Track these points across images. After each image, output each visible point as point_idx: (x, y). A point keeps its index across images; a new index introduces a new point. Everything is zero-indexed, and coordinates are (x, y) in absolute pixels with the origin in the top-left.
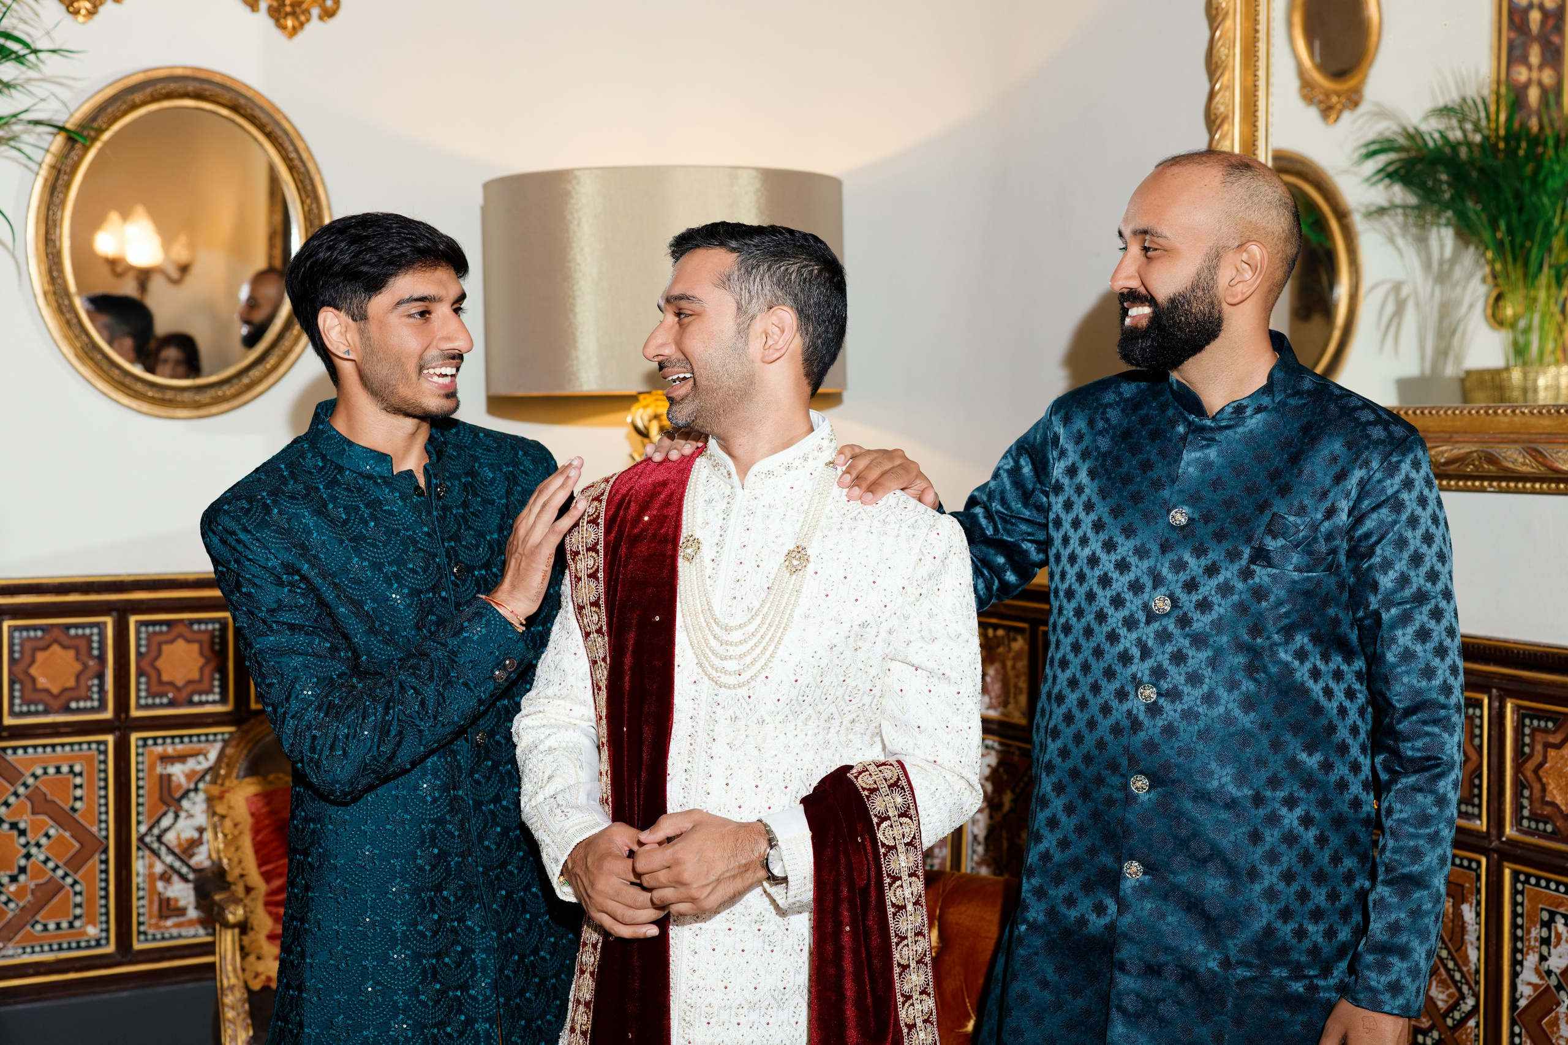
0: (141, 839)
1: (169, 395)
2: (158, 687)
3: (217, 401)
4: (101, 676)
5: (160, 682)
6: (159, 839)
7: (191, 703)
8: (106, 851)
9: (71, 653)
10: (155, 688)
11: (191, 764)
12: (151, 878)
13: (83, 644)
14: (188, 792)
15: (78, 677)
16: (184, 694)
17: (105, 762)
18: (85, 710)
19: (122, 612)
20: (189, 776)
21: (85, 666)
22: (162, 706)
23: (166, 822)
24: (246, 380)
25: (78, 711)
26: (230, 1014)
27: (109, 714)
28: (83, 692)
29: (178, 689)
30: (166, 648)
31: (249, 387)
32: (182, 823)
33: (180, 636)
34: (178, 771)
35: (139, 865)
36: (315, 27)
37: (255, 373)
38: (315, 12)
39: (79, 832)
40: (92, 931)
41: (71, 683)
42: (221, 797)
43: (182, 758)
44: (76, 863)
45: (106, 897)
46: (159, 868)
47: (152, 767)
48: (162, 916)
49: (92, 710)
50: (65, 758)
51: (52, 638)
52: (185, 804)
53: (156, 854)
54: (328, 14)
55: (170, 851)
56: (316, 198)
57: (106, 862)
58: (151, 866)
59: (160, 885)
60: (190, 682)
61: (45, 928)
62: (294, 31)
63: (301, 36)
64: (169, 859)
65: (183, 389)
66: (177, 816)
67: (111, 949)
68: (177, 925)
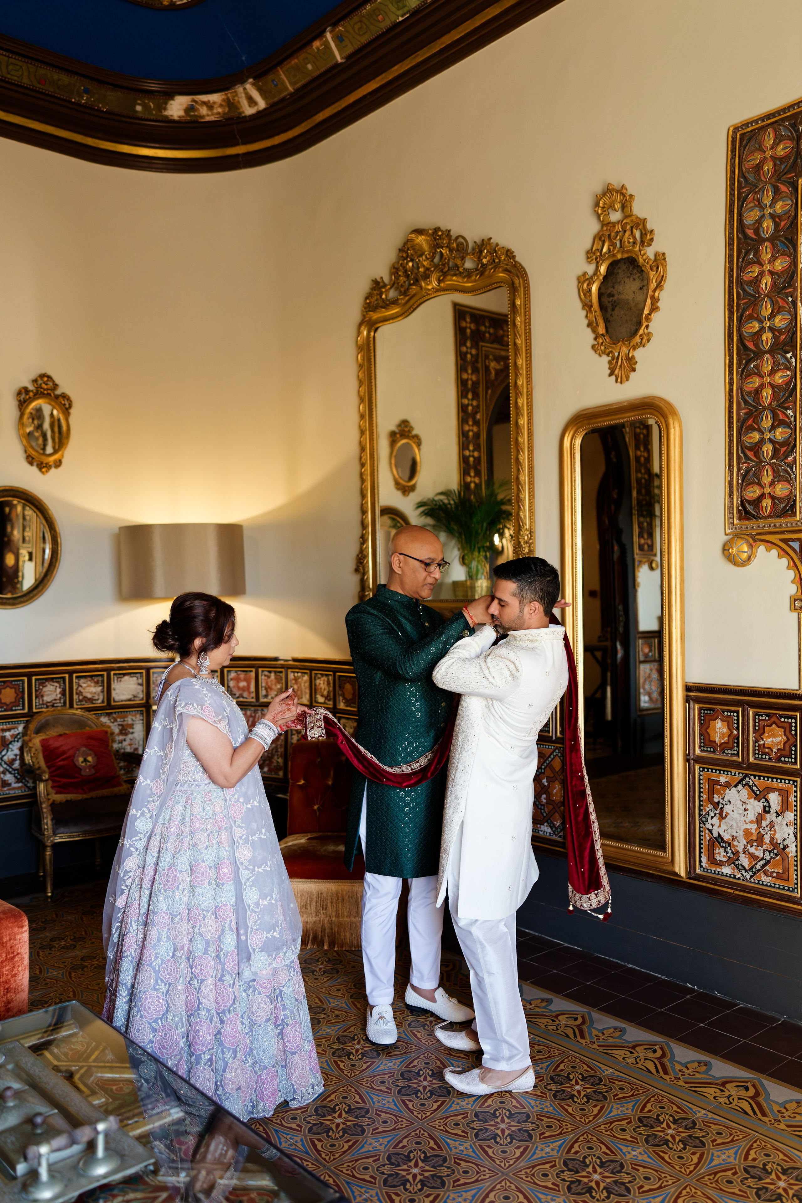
1: (5, 601)
7: (12, 710)
11: (12, 732)
14: (11, 742)
16: (10, 707)
20: (12, 736)
29: (7, 705)
31: (32, 597)
32: (9, 753)
33: (9, 686)
34: (7, 734)
36: (53, 471)
37: (34, 592)
38: (53, 465)
42: (29, 740)
43: (9, 730)
52: (10, 746)
54: (58, 466)
56: (55, 531)
60: (11, 702)
62: (46, 472)
63: (49, 473)
65: (9, 599)
66: (7, 751)
68: (8, 790)
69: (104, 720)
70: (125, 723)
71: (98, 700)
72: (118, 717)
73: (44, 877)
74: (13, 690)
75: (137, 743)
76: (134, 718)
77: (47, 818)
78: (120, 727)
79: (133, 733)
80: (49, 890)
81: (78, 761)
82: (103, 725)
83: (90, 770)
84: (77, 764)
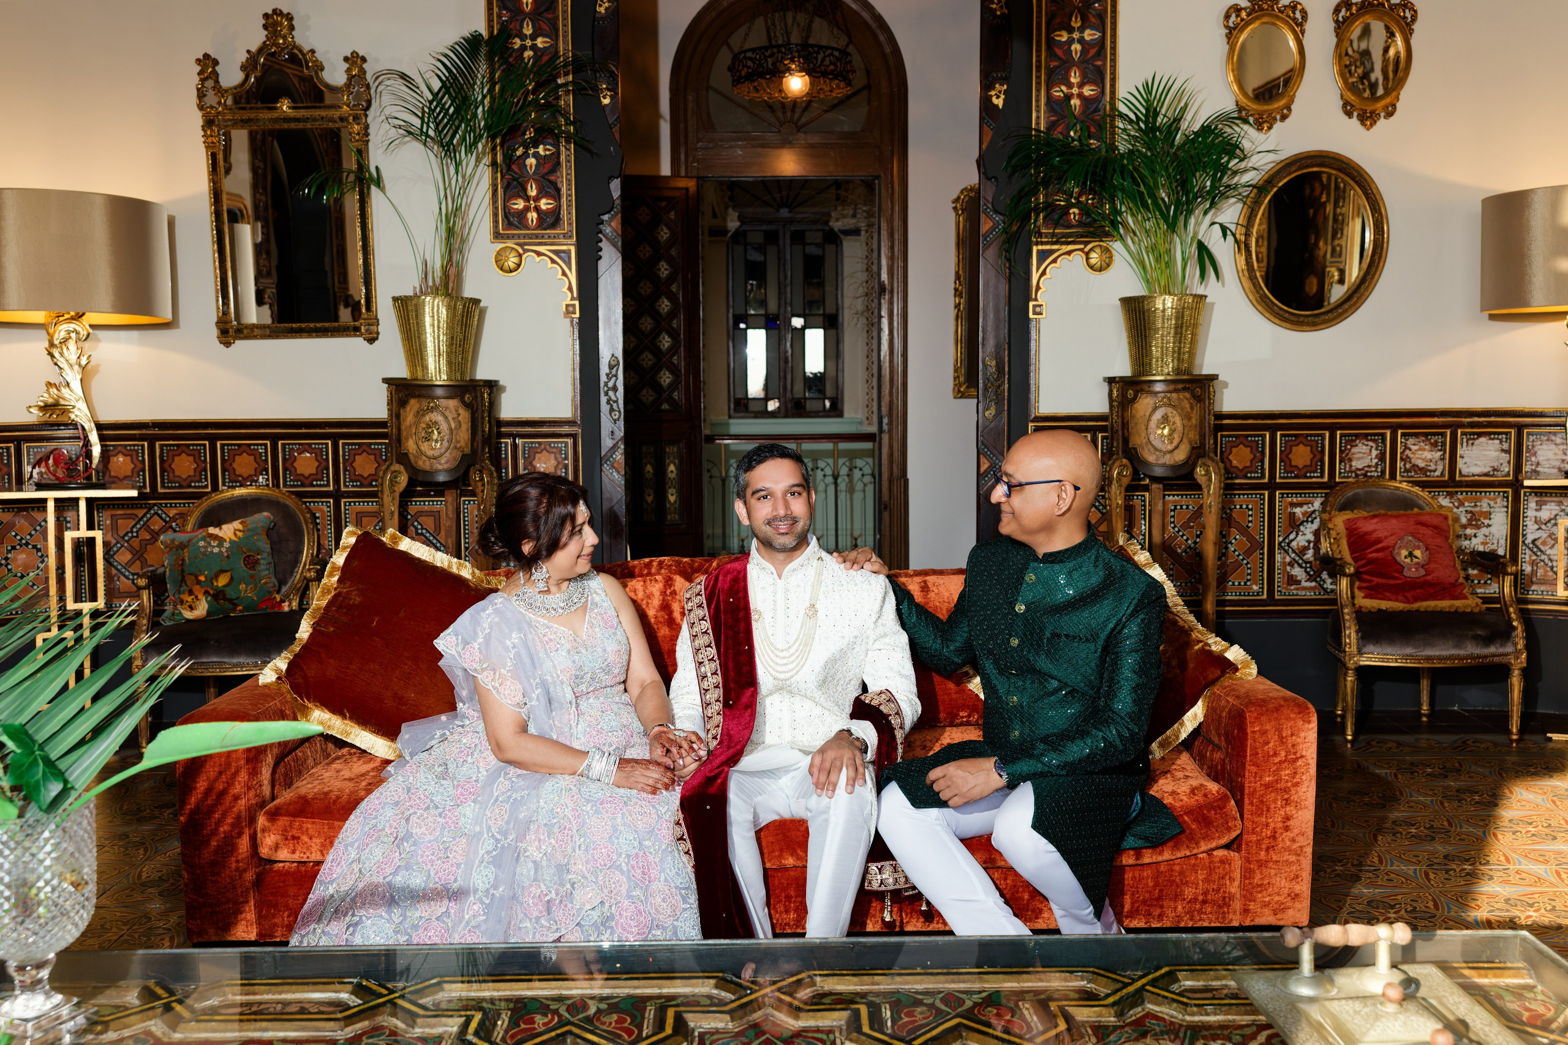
0: (1280, 544)
1: (1301, 319)
2: (1289, 467)
3: (1325, 322)
4: (1262, 462)
5: (1291, 466)
6: (1288, 544)
7: (1306, 477)
8: (1263, 548)
9: (1249, 449)
10: (1288, 469)
11: (1305, 508)
12: (1284, 564)
13: (1254, 445)
14: (1303, 522)
15: (1251, 461)
16: (1303, 472)
17: (1263, 504)
18: (1254, 478)
19: (1273, 429)
20: (1304, 514)
21: (1255, 456)
22: (1291, 478)
23: (1292, 537)
24: (1340, 311)
25: (1251, 478)
26: (1347, 617)
27: (1266, 480)
28: (1253, 469)
29: (1300, 470)
30: (1294, 449)
31: (1341, 314)
32: (1300, 538)
33: (1301, 442)
34: (1298, 511)
35: (1278, 558)
36: (1382, 123)
37: (1346, 306)
38: (1382, 114)
39: (1250, 538)
40: (1255, 587)
41: (1248, 464)
42: (1330, 520)
43: (1300, 505)
44: (1248, 553)
45: (1262, 572)
46: (1288, 559)
47: (1286, 508)
48: (1289, 584)
49: (1258, 478)
50: (1245, 501)
51: (1242, 441)
52: (1302, 528)
53: (1287, 552)
54: (1389, 115)
55: (1294, 551)
56: (1381, 213)
57: (1263, 554)
58: (1284, 558)
59: (1288, 568)
60: (1305, 466)
61: (1233, 584)
62: (1371, 125)
63: (1375, 128)
64: (1293, 555)
65: (1308, 316)
66: (1297, 534)
67: (1265, 596)
68: (1297, 589)
69: (1445, 502)
70: (1478, 509)
71: (1435, 471)
72: (1466, 499)
73: (1343, 717)
74: (1309, 448)
75: (1495, 542)
76: (1492, 503)
77: (1350, 628)
78: (1469, 516)
79: (1489, 526)
80: (1349, 732)
81: (1400, 554)
82: (1441, 507)
83: (1417, 569)
84: (1398, 559)
